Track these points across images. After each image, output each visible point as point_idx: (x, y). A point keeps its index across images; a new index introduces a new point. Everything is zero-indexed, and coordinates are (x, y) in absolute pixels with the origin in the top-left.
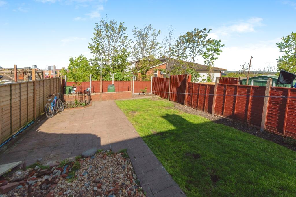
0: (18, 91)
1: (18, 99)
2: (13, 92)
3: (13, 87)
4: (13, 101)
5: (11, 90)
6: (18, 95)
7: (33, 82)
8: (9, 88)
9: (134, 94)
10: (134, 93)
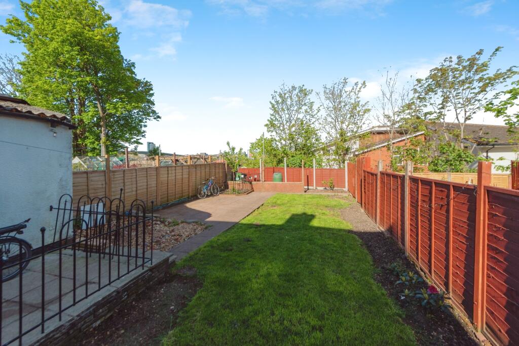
0: (174, 172)
1: (174, 178)
2: (170, 172)
3: (170, 169)
4: (169, 178)
5: (168, 170)
6: (174, 175)
7: (188, 166)
8: (167, 169)
9: (316, 188)
10: (316, 186)
